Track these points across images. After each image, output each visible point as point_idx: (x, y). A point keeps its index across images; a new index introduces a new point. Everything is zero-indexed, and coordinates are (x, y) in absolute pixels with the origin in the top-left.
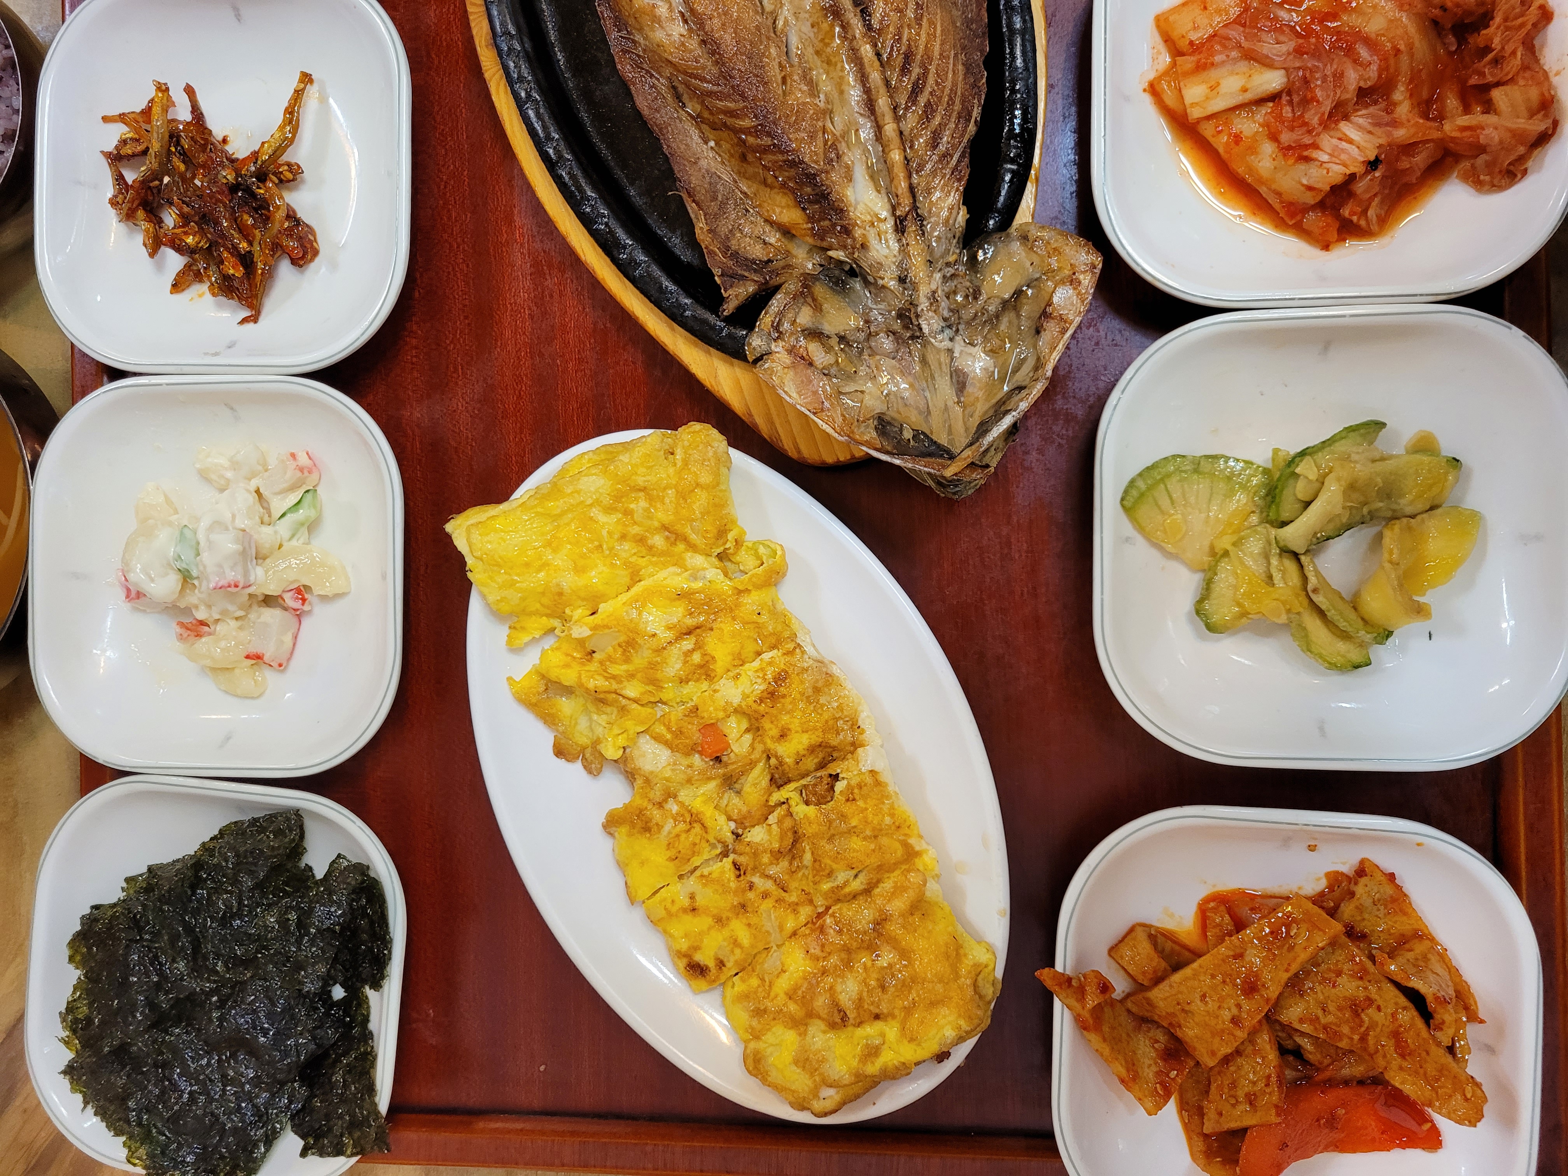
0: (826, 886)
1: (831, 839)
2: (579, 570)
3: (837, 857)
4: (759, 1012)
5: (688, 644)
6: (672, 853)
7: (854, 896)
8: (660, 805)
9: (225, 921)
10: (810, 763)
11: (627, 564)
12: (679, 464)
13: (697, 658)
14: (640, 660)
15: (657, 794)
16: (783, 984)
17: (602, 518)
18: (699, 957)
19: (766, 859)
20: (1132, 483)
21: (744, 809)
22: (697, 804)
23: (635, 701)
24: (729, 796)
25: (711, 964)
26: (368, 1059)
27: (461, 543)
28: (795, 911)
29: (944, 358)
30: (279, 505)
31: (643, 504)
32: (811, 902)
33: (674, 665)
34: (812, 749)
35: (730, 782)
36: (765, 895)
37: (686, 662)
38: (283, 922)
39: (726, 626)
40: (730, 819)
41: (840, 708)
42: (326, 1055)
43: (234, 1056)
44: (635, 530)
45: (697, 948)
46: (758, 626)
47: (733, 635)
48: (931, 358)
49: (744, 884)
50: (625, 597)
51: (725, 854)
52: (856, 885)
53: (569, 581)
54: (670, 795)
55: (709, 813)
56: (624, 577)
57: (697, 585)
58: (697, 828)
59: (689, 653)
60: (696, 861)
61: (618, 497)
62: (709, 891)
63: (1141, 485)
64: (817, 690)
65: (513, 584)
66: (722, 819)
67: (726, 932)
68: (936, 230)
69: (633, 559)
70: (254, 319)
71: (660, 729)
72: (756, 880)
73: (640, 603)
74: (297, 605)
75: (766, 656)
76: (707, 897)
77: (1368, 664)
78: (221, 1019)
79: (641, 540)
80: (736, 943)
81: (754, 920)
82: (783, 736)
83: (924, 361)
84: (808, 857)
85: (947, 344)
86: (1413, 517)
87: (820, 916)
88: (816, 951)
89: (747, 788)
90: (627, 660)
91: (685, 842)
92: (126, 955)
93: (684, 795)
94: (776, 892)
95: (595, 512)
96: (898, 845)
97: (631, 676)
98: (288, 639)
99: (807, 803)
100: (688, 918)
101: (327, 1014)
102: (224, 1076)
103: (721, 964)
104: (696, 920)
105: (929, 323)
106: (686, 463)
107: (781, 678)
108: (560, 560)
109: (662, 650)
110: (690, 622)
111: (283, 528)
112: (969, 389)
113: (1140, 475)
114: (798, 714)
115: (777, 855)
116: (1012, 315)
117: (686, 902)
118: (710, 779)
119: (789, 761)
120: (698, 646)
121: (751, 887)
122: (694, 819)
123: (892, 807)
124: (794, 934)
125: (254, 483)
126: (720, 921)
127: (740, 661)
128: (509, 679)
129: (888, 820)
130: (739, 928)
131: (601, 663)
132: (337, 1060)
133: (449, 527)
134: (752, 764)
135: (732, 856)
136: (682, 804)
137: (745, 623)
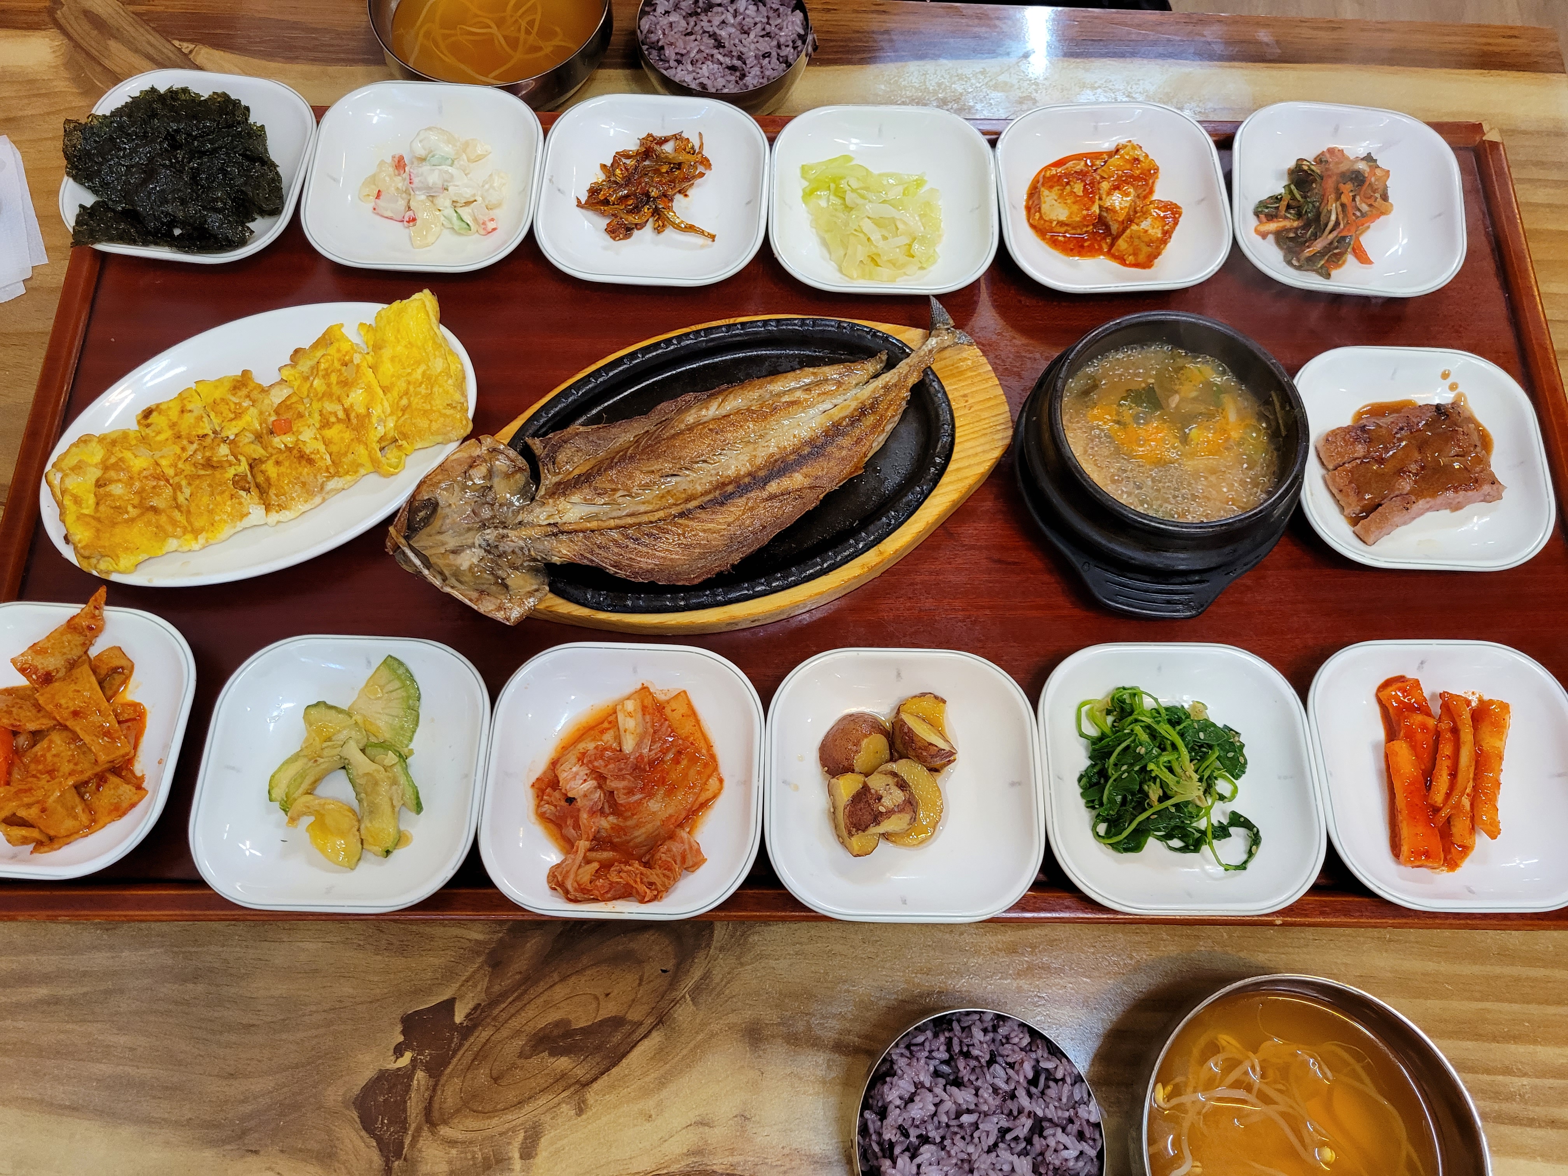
0: (184, 483)
1: (210, 485)
2: (392, 359)
3: (198, 487)
4: (114, 443)
5: (341, 415)
6: (218, 401)
7: (175, 499)
8: (248, 396)
9: (222, 170)
10: (260, 479)
11: (393, 384)
12: (444, 411)
13: (333, 419)
14: (337, 391)
15: (255, 394)
16: (128, 455)
17: (420, 371)
18: (155, 414)
19: (208, 454)
20: (401, 664)
21: (241, 444)
22: (247, 418)
23: (311, 385)
24: (251, 437)
25: (149, 421)
26: (133, 242)
27: (417, 296)
28: (171, 466)
29: (470, 541)
30: (465, 213)
31: (423, 392)
32: (176, 475)
33: (330, 407)
34: (268, 479)
35: (259, 437)
36: (183, 449)
37: (331, 413)
38: (216, 200)
39: (348, 435)
40: (236, 435)
41: (293, 499)
42: (140, 222)
43: (145, 172)
44: (411, 388)
45: (160, 413)
46: (345, 454)
47: (342, 439)
48: (471, 533)
49: (193, 439)
50: (374, 383)
51: (215, 432)
52: (181, 499)
53: (387, 353)
54: (254, 402)
55: (240, 424)
56: (386, 383)
57: (374, 420)
58: (232, 416)
59: (336, 416)
60: (212, 415)
61: (429, 378)
62: (192, 421)
63: (401, 671)
64: (304, 484)
65: (389, 323)
66: (236, 431)
67: (166, 428)
68: (547, 544)
69: (396, 388)
70: (579, 205)
71: (294, 399)
72: (195, 446)
73: (369, 388)
74: (407, 219)
75: (328, 457)
76: (189, 419)
77: (271, 800)
78: (164, 166)
79: (406, 393)
80: (159, 433)
81: (170, 442)
82: (278, 463)
83: (469, 530)
84: (202, 472)
85: (477, 543)
86: (358, 830)
87: (167, 481)
88: (145, 473)
89: (253, 446)
90: (338, 383)
91: (223, 408)
92: (210, 120)
93: (253, 411)
94: (185, 455)
95: (423, 368)
96: (202, 524)
97: (329, 385)
98: (389, 214)
99: (235, 475)
100: (179, 408)
101: (163, 224)
102: (132, 166)
103: (148, 426)
104: (176, 413)
105: (491, 534)
106: (445, 416)
107: (310, 461)
108: (399, 349)
109: (339, 400)
110: (353, 415)
111: (450, 211)
112: (451, 556)
113: (407, 670)
114: (289, 471)
115: (209, 459)
116: (492, 582)
117: (189, 407)
118: (261, 425)
119: (263, 467)
120: (339, 421)
121: (192, 443)
122: (238, 416)
123: (225, 521)
124: (158, 464)
125: (479, 199)
126: (173, 425)
127: (327, 443)
128: (342, 325)
129: (217, 518)
130: (168, 434)
131: (340, 370)
132: (133, 226)
133: (427, 291)
134: (265, 448)
135: (212, 436)
136: (247, 409)
137: (349, 446)
